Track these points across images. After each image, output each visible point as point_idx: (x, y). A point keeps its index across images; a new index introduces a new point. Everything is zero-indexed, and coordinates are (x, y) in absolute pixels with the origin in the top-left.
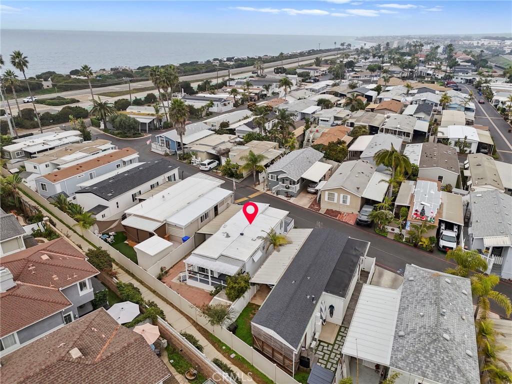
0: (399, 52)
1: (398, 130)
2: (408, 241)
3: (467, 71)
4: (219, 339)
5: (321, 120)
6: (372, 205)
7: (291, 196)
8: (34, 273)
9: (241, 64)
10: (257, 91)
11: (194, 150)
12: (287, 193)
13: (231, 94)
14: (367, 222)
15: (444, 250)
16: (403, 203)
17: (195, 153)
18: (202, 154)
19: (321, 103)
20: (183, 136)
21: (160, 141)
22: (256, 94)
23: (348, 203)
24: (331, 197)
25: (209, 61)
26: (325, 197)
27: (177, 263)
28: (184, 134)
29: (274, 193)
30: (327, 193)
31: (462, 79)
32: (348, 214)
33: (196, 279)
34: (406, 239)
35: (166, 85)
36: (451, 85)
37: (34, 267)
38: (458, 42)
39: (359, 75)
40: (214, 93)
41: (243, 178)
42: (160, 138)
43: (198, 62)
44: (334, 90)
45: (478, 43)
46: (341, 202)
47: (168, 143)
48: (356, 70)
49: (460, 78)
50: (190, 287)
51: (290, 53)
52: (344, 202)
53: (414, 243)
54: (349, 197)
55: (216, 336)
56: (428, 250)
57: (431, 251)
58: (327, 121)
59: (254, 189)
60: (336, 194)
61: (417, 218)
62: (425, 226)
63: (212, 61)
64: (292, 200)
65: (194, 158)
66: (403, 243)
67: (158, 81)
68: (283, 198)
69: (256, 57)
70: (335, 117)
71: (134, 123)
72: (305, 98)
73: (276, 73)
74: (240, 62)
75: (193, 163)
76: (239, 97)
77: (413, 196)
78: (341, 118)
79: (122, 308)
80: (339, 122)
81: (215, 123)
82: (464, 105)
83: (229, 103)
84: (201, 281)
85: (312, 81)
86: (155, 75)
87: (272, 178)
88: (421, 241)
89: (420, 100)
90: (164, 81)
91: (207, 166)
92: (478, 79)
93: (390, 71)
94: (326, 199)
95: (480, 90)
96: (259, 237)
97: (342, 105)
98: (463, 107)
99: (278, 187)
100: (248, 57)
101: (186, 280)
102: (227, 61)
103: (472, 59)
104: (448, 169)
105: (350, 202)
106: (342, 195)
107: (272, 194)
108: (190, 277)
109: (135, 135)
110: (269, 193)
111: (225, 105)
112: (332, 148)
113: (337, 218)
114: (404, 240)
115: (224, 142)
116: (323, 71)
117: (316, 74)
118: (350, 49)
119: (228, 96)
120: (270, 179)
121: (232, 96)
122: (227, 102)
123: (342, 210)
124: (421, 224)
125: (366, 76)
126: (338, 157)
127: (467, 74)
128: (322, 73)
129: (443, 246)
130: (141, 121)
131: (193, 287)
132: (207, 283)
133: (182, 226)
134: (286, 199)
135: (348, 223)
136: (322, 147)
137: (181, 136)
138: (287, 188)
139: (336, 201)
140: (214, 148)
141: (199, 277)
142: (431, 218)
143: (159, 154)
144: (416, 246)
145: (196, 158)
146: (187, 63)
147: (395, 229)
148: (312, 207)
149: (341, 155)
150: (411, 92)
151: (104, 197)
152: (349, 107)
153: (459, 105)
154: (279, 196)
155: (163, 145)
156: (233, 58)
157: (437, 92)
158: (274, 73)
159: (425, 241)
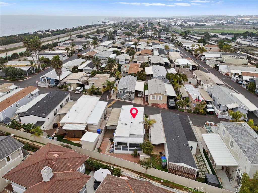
0: (132, 26)
1: (158, 63)
2: (194, 112)
3: (164, 34)
4: (150, 175)
5: (120, 61)
6: (173, 99)
7: (132, 100)
8: (57, 166)
9: (56, 33)
10: (77, 48)
11: (68, 83)
12: (129, 98)
13: (65, 51)
14: (174, 106)
15: (210, 113)
16: (186, 95)
17: (70, 84)
18: (74, 84)
19: (114, 52)
20: (60, 76)
21: (43, 80)
22: (77, 49)
23: (161, 99)
24: (153, 97)
25: (35, 32)
26: (150, 98)
27: (101, 144)
28: (61, 75)
29: (123, 100)
30: (151, 96)
31: (164, 38)
32: (162, 104)
33: (120, 149)
34: (193, 111)
35: (35, 48)
36: (162, 40)
37: (55, 162)
38: (151, 21)
39: (121, 38)
40: (53, 50)
41: (102, 94)
42: (42, 79)
43: (29, 33)
44: (116, 46)
45: (160, 21)
46: (158, 99)
47: (49, 80)
48: (118, 35)
49: (163, 37)
50: (117, 154)
51: (78, 27)
52: (160, 99)
53: (197, 112)
54: (162, 96)
55: (148, 174)
56: (204, 114)
57: (205, 115)
58: (123, 61)
59: (111, 99)
60: (156, 96)
61: (197, 101)
62: (201, 104)
63: (37, 32)
64: (133, 102)
65: (69, 87)
66: (192, 113)
67: (30, 46)
68: (128, 101)
69: (61, 29)
70: (125, 59)
71: (21, 72)
72: (106, 51)
73: (78, 38)
74: (55, 32)
75: (69, 90)
76: (70, 52)
77: (187, 92)
78: (128, 59)
79: (102, 173)
80: (128, 61)
81: (68, 67)
82: (175, 49)
83: (66, 56)
84: (123, 149)
85: (100, 41)
86: (28, 43)
87: (120, 92)
88: (200, 111)
89: (157, 48)
90: (34, 46)
91: (79, 91)
92: (172, 37)
93: (134, 35)
94: (151, 99)
95: (174, 42)
96: (141, 122)
97: (125, 53)
98: (175, 50)
99: (125, 96)
100: (57, 30)
101: (114, 151)
102: (46, 32)
103: (163, 28)
104: (192, 78)
105: (162, 98)
106: (158, 96)
107: (121, 100)
108: (116, 149)
109: (22, 78)
110: (120, 100)
111: (64, 57)
112: (139, 74)
113: (159, 107)
114: (192, 112)
115: (82, 77)
116: (102, 36)
117: (100, 38)
118: (106, 24)
119: (64, 51)
120: (119, 93)
121: (66, 51)
122: (65, 55)
123: (158, 103)
124: (200, 103)
125: (124, 38)
126: (143, 78)
127: (164, 35)
128: (102, 37)
129: (210, 111)
130: (25, 69)
131: (119, 154)
132: (127, 150)
133: (96, 124)
134: (130, 102)
135: (165, 108)
136: (133, 74)
137: (59, 76)
138: (129, 96)
139: (155, 99)
140: (79, 81)
141: (122, 148)
142: (203, 100)
143: (44, 87)
144: (198, 113)
145: (70, 87)
146: (23, 34)
147: (186, 107)
148: (144, 104)
149: (144, 77)
150: (149, 45)
151: (42, 116)
152: (128, 54)
153: (174, 50)
154: (126, 101)
155: (45, 82)
156: (49, 30)
157: (160, 44)
158: (77, 38)
159: (202, 111)
